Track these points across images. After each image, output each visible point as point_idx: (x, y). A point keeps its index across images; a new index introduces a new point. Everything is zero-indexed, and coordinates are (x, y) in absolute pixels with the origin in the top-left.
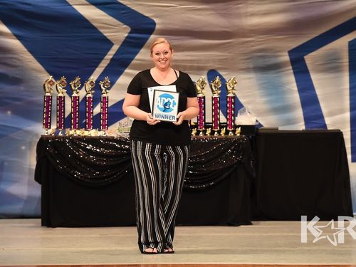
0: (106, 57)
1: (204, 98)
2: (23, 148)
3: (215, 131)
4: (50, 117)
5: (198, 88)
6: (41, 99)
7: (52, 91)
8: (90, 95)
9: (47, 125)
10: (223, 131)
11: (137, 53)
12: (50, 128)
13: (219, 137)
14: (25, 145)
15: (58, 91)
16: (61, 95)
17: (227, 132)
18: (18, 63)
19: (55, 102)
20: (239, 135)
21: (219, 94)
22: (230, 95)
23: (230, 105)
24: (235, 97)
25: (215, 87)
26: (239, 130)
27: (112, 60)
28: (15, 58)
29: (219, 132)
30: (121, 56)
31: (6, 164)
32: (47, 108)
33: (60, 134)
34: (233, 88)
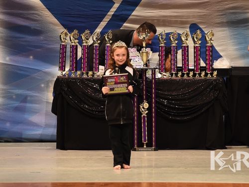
0: (109, 13)
1: (188, 47)
2: (43, 85)
3: (196, 74)
4: (65, 62)
5: (183, 39)
6: (57, 46)
7: (66, 41)
8: (96, 45)
9: (62, 68)
10: (203, 73)
11: (133, 10)
12: (65, 70)
13: (200, 78)
14: (43, 83)
15: (71, 40)
16: (73, 44)
17: (206, 75)
18: (38, 18)
19: (68, 49)
20: (215, 76)
21: (200, 44)
22: (208, 45)
23: (208, 53)
24: (212, 46)
25: (197, 38)
26: (215, 73)
27: (113, 15)
28: (36, 14)
29: (200, 74)
30: (121, 13)
31: (29, 98)
32: (63, 54)
33: (73, 76)
34: (211, 39)
